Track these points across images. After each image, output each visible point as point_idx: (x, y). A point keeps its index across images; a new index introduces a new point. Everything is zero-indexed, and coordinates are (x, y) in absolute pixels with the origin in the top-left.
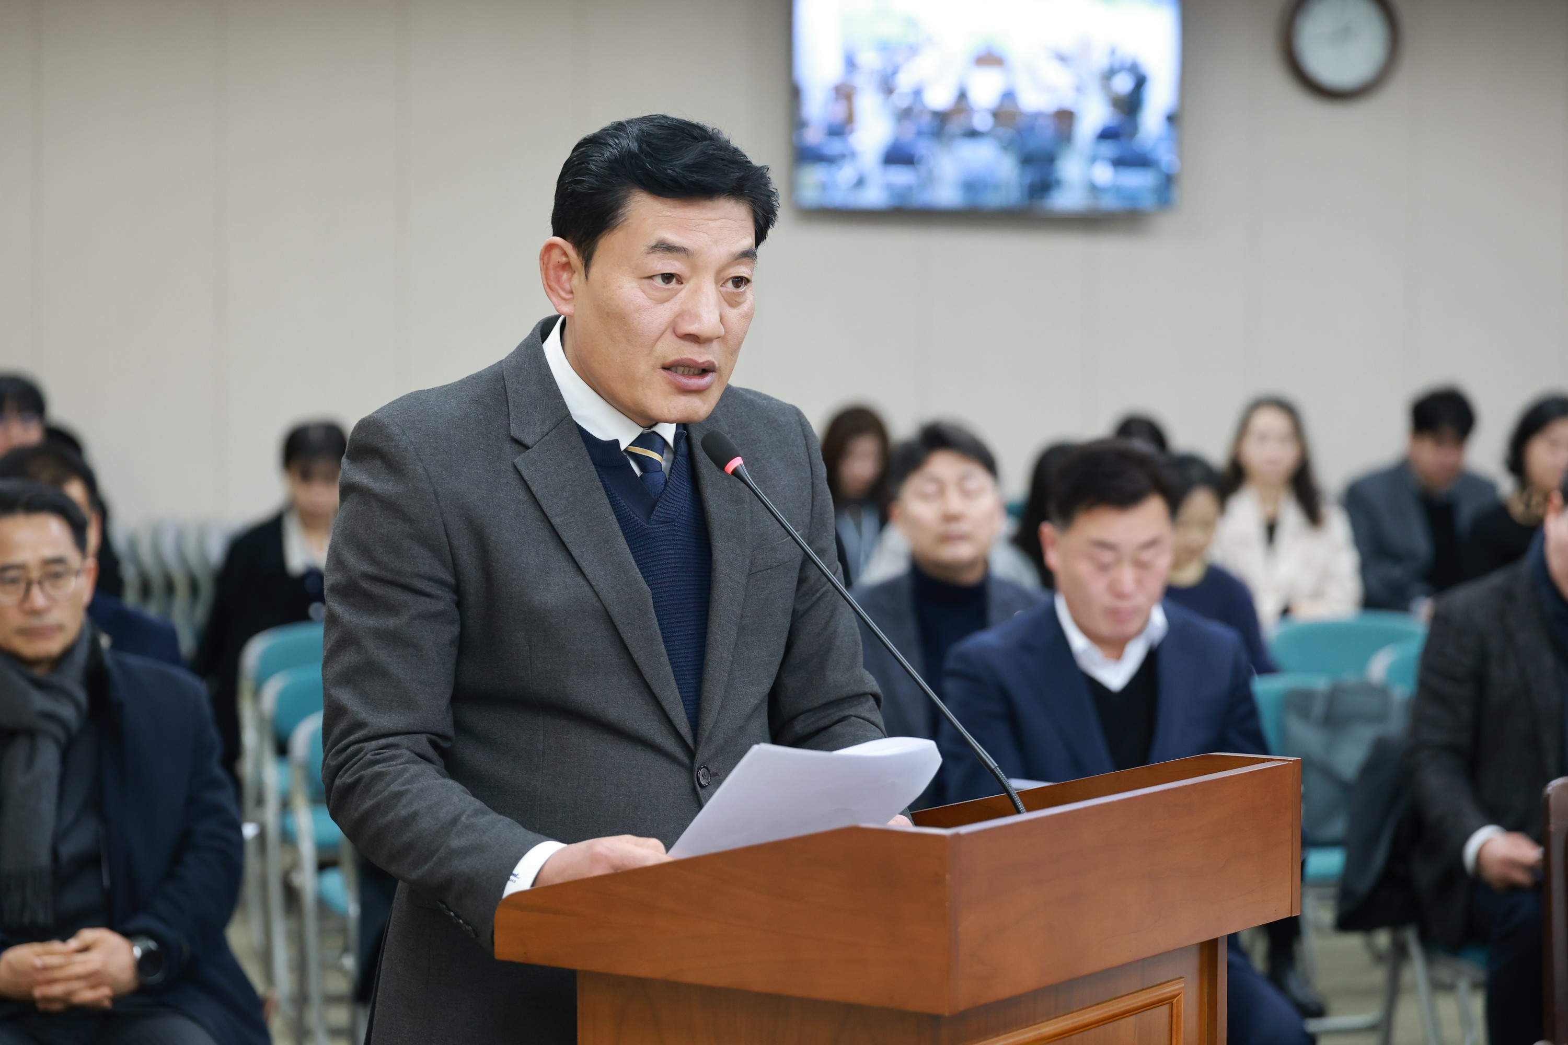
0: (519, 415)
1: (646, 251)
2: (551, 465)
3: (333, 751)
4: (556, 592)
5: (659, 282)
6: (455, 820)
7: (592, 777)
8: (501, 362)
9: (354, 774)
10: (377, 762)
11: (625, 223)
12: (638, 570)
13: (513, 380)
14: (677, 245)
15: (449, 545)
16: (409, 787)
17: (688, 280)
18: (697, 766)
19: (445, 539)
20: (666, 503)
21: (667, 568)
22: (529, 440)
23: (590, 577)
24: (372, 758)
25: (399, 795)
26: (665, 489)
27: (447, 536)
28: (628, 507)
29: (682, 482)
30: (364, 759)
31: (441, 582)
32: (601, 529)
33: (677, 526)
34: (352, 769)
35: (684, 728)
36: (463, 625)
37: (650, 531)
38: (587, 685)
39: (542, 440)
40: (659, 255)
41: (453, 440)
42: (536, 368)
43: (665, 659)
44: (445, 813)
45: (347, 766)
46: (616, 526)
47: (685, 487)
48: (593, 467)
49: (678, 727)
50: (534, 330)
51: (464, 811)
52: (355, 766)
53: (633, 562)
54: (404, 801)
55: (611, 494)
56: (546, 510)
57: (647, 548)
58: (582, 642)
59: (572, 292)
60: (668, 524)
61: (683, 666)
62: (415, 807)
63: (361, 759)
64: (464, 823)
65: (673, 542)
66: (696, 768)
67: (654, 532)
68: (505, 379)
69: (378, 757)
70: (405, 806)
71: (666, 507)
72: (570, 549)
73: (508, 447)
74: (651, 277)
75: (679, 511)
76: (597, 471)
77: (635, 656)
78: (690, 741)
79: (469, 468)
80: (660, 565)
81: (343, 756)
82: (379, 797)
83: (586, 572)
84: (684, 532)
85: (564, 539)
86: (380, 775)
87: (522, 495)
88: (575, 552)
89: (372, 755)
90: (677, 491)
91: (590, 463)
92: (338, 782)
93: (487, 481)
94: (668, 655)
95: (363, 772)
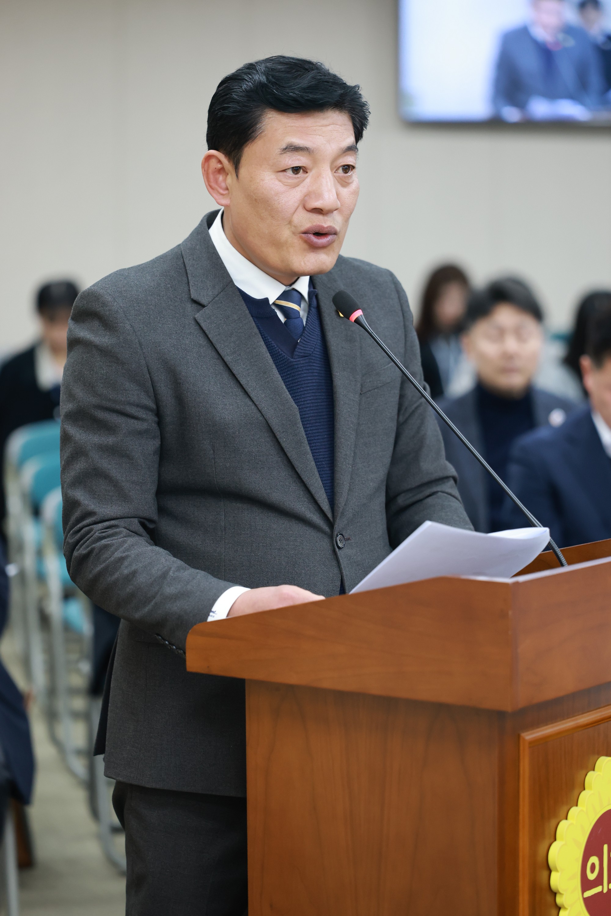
0: (196, 283)
1: (280, 153)
2: (221, 319)
3: (71, 532)
4: (231, 410)
5: (290, 173)
6: (164, 575)
7: (261, 544)
8: (179, 245)
9: (88, 547)
10: (104, 538)
11: (263, 134)
12: (288, 393)
13: (190, 258)
14: (301, 146)
15: (151, 380)
16: (129, 553)
17: (311, 170)
18: (335, 533)
19: (148, 376)
20: (304, 342)
21: (308, 390)
22: (204, 301)
23: (255, 399)
24: (100, 535)
25: (121, 560)
26: (303, 332)
27: (149, 373)
28: (277, 346)
29: (314, 326)
30: (94, 536)
31: (146, 408)
32: (260, 363)
33: (313, 359)
34: (86, 544)
35: (326, 506)
36: (163, 439)
37: (294, 363)
38: (256, 477)
39: (214, 300)
40: (289, 154)
41: (150, 304)
42: (205, 248)
43: (310, 456)
44: (156, 571)
45: (82, 542)
46: (271, 361)
47: (317, 331)
48: (251, 318)
49: (321, 505)
50: (202, 221)
51: (171, 568)
52: (88, 542)
53: (285, 387)
54: (126, 563)
55: (265, 337)
56: (220, 351)
57: (293, 376)
58: (251, 445)
59: (227, 189)
60: (306, 358)
61: (322, 461)
62: (134, 567)
63: (92, 536)
64: (172, 577)
65: (310, 371)
66: (335, 535)
67: (297, 364)
68: (184, 257)
69: (104, 534)
70: (126, 567)
71: (305, 346)
72: (239, 379)
73: (189, 307)
74: (284, 171)
75: (313, 348)
76: (254, 321)
77: (289, 455)
78: (329, 515)
79: (163, 324)
80: (302, 388)
81: (79, 535)
82: (107, 562)
83: (251, 396)
84: (318, 363)
85: (235, 372)
86: (106, 547)
87: (202, 341)
88: (243, 382)
89: (100, 533)
90: (312, 334)
91: (249, 316)
92: (76, 554)
93: (176, 332)
94: (312, 453)
95: (94, 545)
